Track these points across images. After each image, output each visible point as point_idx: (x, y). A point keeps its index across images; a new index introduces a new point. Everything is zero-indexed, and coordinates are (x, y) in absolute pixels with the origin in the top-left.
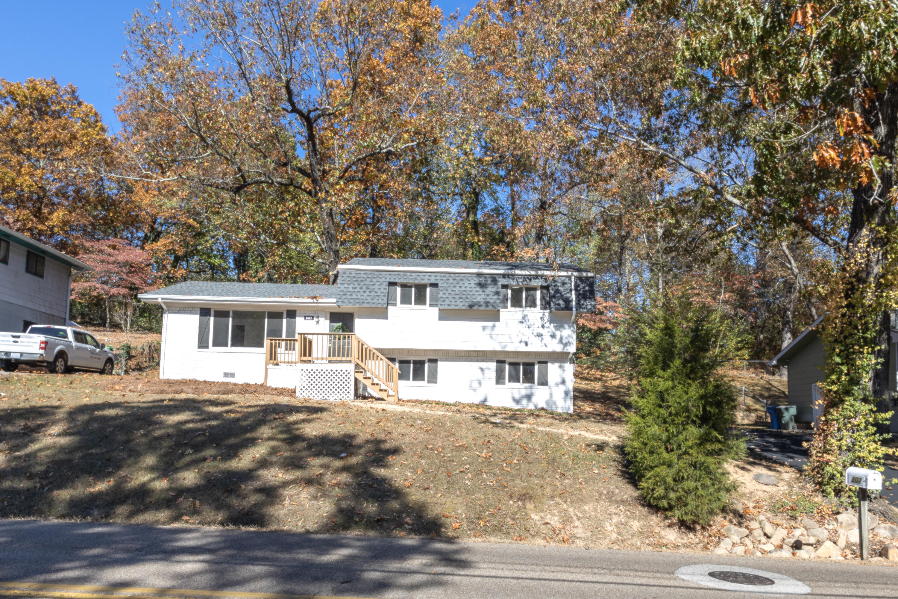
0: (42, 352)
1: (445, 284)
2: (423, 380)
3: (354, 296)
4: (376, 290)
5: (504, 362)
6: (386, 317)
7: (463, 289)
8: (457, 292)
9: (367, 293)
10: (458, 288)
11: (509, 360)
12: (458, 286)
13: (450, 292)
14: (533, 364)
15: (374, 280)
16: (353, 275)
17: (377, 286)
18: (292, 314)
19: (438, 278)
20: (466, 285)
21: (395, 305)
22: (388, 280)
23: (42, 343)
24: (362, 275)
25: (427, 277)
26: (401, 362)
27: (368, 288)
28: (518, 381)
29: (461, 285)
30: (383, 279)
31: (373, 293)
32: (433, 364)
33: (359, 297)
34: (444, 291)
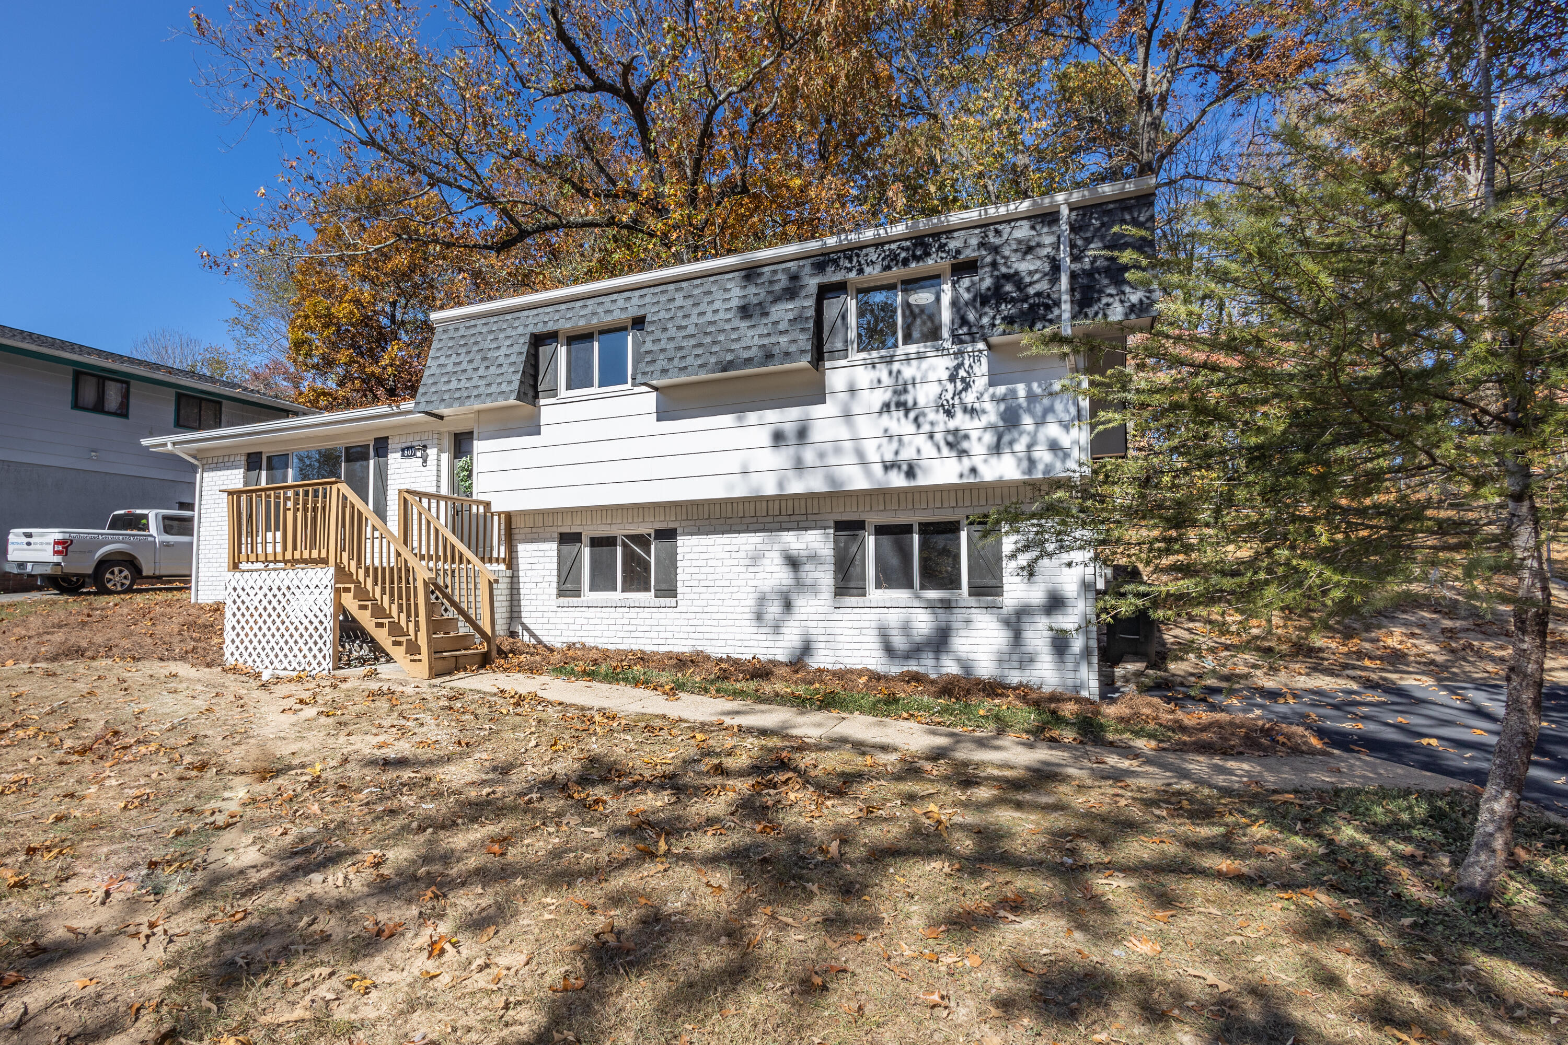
0: (57, 559)
1: (662, 315)
2: (648, 589)
3: (454, 385)
4: (501, 360)
5: (859, 525)
6: (535, 430)
7: (709, 317)
8: (691, 330)
9: (481, 372)
10: (694, 319)
11: (873, 519)
12: (696, 311)
13: (672, 332)
14: (952, 528)
15: (502, 335)
16: (462, 332)
17: (504, 350)
18: (382, 447)
19: (648, 299)
20: (717, 305)
21: (553, 392)
22: (531, 329)
23: (57, 543)
24: (479, 329)
25: (621, 303)
26: (596, 542)
27: (484, 359)
28: (910, 586)
29: (703, 307)
30: (521, 330)
31: (493, 369)
32: (666, 544)
33: (463, 384)
34: (658, 334)
